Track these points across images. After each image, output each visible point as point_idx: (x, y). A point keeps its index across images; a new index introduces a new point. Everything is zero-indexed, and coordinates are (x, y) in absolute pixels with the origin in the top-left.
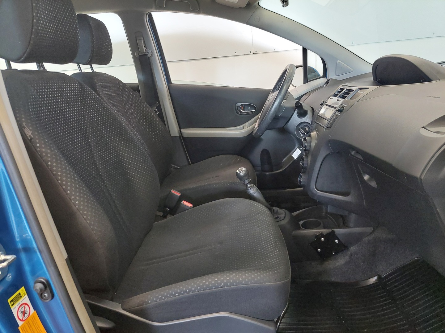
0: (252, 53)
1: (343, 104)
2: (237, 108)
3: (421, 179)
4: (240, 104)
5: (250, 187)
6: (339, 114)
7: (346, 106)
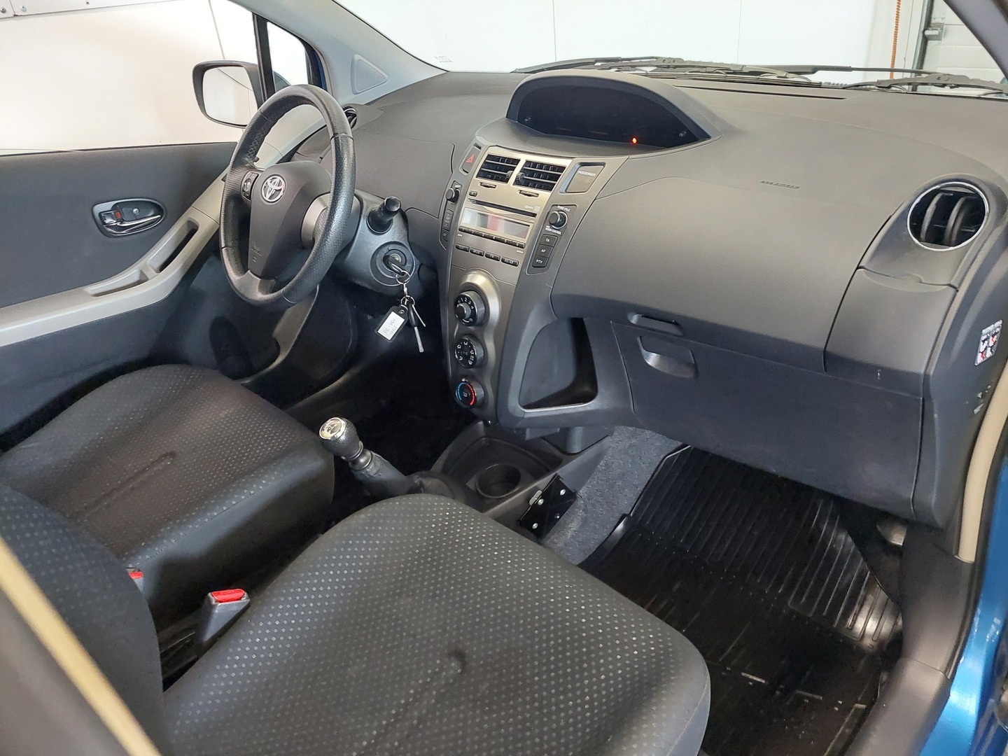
0: (10, 13)
1: (557, 205)
2: (102, 219)
3: (926, 376)
4: (108, 206)
5: (366, 462)
6: (559, 233)
7: (567, 209)
